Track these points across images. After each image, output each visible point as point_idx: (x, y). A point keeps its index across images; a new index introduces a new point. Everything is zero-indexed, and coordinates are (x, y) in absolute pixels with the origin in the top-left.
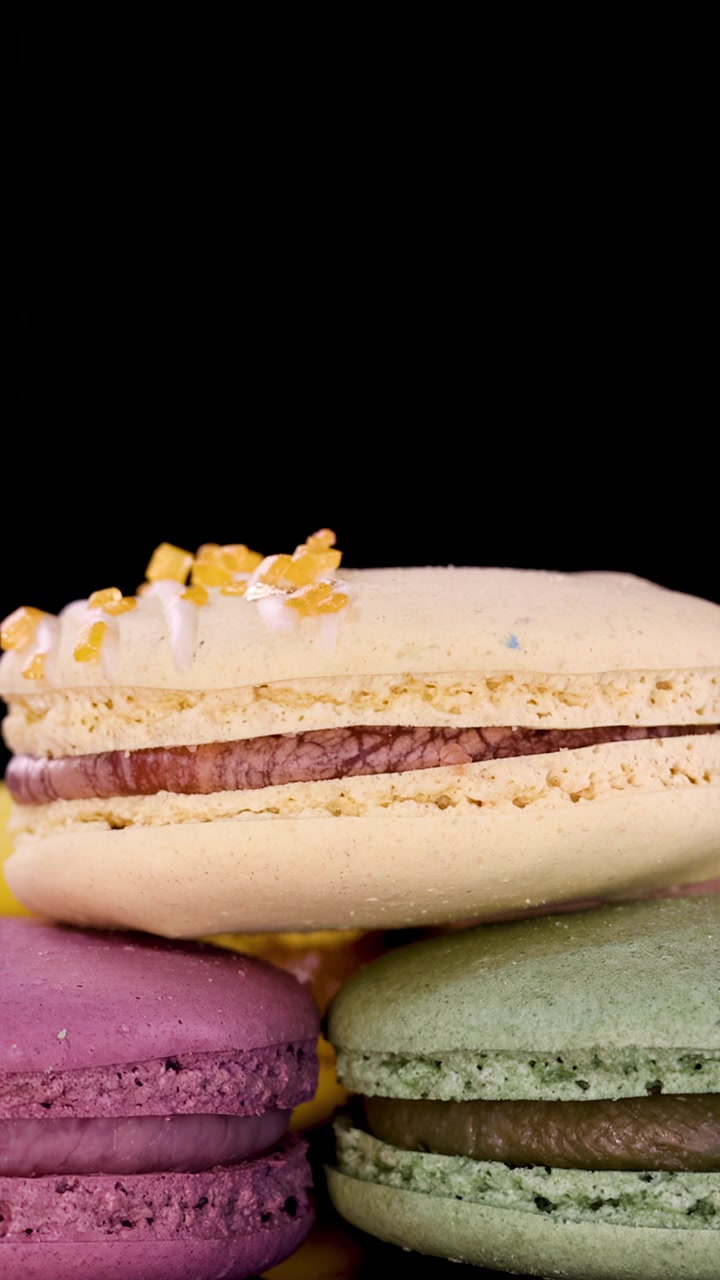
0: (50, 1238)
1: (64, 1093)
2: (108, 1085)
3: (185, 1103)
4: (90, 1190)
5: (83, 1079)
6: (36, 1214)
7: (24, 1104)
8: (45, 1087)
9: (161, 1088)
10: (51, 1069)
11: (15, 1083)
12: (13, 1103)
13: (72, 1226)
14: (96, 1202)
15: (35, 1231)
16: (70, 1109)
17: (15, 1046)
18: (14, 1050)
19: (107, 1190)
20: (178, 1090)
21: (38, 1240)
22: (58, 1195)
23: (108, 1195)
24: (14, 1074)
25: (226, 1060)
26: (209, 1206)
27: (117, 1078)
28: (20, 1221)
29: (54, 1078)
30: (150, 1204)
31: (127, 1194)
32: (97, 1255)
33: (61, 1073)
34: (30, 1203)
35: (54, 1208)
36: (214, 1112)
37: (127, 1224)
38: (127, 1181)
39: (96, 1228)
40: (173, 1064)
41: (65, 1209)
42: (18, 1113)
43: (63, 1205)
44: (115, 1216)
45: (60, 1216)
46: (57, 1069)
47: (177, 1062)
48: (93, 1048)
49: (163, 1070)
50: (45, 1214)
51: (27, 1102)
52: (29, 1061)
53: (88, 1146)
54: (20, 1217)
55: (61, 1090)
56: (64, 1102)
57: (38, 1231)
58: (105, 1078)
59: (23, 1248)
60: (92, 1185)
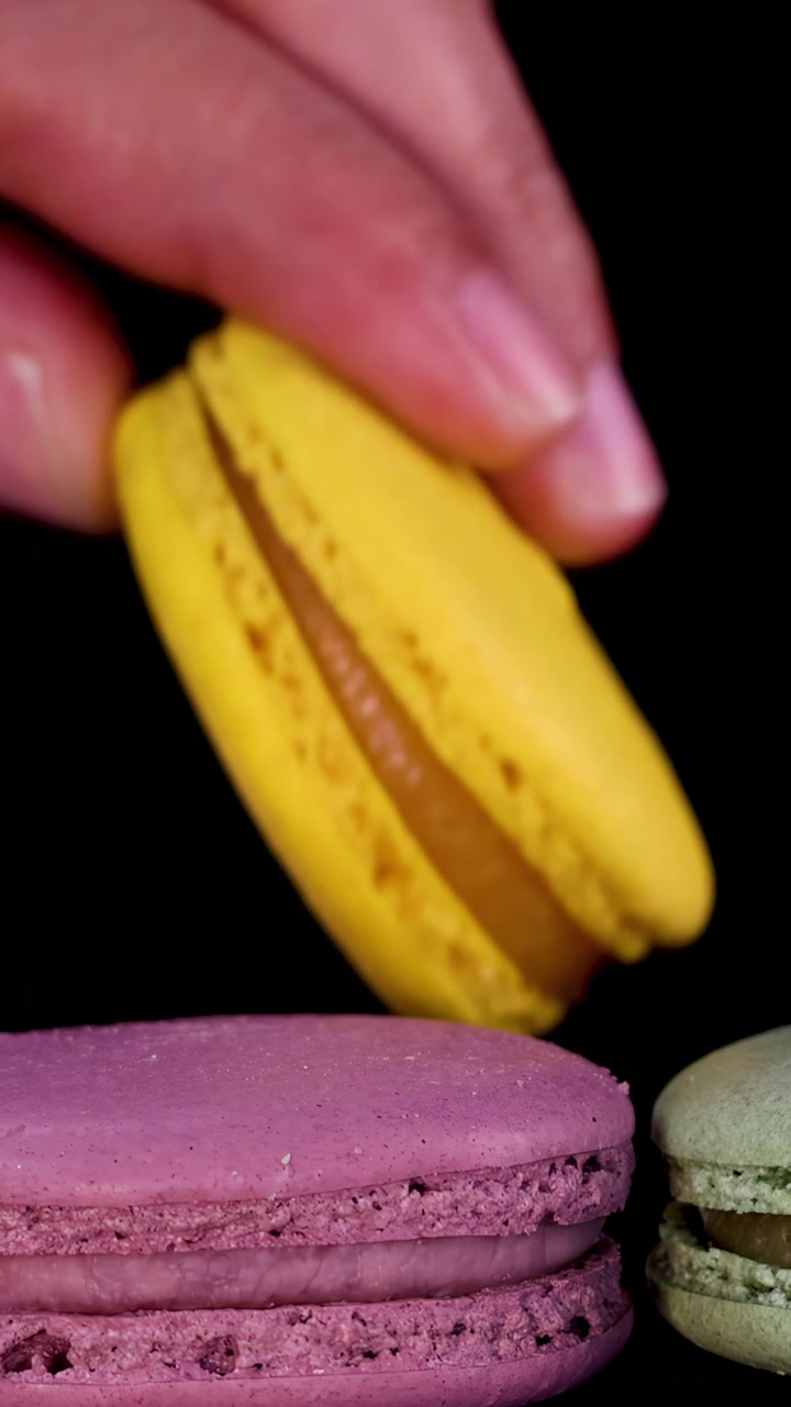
0: (280, 1373)
1: (292, 1220)
2: (341, 1210)
3: (433, 1225)
4: (324, 1321)
5: (311, 1206)
6: (265, 1348)
7: (250, 1233)
8: (270, 1215)
9: (404, 1211)
10: (275, 1195)
11: (238, 1211)
12: (237, 1233)
13: (305, 1360)
14: (330, 1334)
15: (264, 1365)
16: (301, 1236)
17: (235, 1173)
18: (235, 1177)
19: (341, 1320)
20: (423, 1213)
21: (268, 1375)
22: (289, 1326)
23: (343, 1326)
24: (238, 1202)
25: (481, 1179)
26: (467, 1332)
27: (351, 1202)
28: (247, 1356)
29: (281, 1204)
30: (394, 1334)
31: (364, 1324)
32: (332, 1389)
33: (287, 1200)
34: (258, 1336)
35: (285, 1340)
36: (470, 1234)
37: (370, 1355)
38: (366, 1311)
39: (333, 1361)
40: (418, 1186)
41: (296, 1341)
42: (244, 1242)
43: (294, 1337)
44: (354, 1347)
45: (291, 1348)
46: (281, 1196)
47: (424, 1184)
48: (320, 1172)
49: (405, 1192)
50: (276, 1347)
51: (252, 1230)
52: (251, 1188)
53: (328, 1275)
54: (247, 1352)
55: (288, 1218)
56: (294, 1229)
57: (268, 1366)
58: (338, 1202)
59: (250, 1384)
60: (325, 1315)
